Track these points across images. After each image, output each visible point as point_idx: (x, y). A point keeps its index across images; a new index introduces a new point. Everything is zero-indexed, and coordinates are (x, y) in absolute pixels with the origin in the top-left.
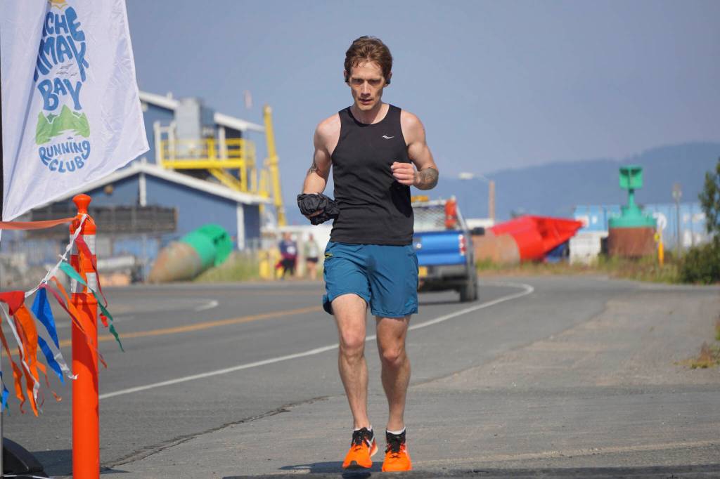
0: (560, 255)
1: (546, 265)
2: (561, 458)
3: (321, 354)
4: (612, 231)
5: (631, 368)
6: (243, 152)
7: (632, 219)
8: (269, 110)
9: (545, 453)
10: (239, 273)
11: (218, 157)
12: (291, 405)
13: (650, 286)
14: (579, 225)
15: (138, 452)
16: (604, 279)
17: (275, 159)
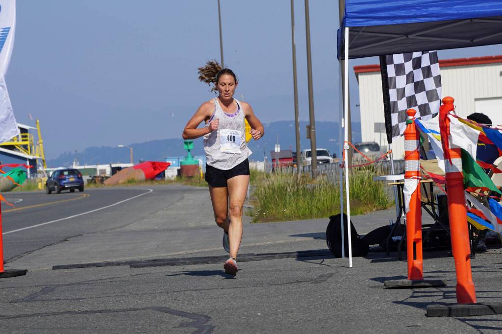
0: (161, 177)
1: (156, 180)
2: (187, 254)
3: (72, 218)
4: (181, 166)
5: (201, 220)
6: (28, 138)
7: (190, 162)
8: (38, 121)
9: (180, 252)
10: (29, 188)
11: (18, 141)
12: (69, 238)
13: (199, 188)
14: (169, 165)
15: (12, 258)
16: (179, 185)
17: (41, 141)
